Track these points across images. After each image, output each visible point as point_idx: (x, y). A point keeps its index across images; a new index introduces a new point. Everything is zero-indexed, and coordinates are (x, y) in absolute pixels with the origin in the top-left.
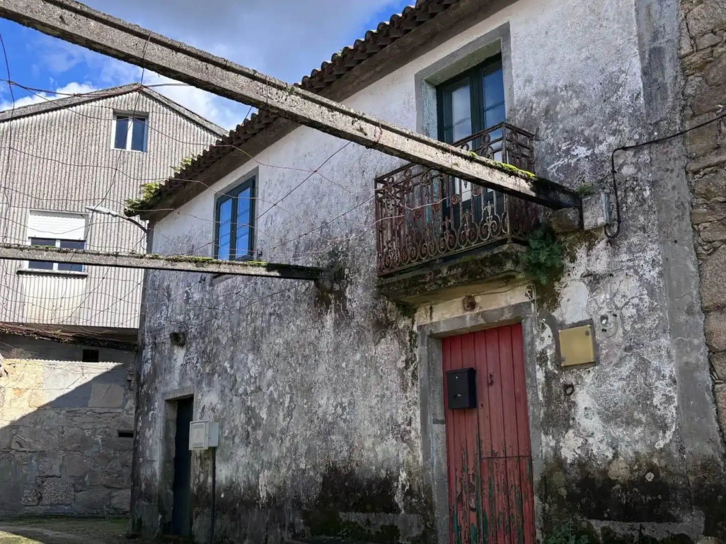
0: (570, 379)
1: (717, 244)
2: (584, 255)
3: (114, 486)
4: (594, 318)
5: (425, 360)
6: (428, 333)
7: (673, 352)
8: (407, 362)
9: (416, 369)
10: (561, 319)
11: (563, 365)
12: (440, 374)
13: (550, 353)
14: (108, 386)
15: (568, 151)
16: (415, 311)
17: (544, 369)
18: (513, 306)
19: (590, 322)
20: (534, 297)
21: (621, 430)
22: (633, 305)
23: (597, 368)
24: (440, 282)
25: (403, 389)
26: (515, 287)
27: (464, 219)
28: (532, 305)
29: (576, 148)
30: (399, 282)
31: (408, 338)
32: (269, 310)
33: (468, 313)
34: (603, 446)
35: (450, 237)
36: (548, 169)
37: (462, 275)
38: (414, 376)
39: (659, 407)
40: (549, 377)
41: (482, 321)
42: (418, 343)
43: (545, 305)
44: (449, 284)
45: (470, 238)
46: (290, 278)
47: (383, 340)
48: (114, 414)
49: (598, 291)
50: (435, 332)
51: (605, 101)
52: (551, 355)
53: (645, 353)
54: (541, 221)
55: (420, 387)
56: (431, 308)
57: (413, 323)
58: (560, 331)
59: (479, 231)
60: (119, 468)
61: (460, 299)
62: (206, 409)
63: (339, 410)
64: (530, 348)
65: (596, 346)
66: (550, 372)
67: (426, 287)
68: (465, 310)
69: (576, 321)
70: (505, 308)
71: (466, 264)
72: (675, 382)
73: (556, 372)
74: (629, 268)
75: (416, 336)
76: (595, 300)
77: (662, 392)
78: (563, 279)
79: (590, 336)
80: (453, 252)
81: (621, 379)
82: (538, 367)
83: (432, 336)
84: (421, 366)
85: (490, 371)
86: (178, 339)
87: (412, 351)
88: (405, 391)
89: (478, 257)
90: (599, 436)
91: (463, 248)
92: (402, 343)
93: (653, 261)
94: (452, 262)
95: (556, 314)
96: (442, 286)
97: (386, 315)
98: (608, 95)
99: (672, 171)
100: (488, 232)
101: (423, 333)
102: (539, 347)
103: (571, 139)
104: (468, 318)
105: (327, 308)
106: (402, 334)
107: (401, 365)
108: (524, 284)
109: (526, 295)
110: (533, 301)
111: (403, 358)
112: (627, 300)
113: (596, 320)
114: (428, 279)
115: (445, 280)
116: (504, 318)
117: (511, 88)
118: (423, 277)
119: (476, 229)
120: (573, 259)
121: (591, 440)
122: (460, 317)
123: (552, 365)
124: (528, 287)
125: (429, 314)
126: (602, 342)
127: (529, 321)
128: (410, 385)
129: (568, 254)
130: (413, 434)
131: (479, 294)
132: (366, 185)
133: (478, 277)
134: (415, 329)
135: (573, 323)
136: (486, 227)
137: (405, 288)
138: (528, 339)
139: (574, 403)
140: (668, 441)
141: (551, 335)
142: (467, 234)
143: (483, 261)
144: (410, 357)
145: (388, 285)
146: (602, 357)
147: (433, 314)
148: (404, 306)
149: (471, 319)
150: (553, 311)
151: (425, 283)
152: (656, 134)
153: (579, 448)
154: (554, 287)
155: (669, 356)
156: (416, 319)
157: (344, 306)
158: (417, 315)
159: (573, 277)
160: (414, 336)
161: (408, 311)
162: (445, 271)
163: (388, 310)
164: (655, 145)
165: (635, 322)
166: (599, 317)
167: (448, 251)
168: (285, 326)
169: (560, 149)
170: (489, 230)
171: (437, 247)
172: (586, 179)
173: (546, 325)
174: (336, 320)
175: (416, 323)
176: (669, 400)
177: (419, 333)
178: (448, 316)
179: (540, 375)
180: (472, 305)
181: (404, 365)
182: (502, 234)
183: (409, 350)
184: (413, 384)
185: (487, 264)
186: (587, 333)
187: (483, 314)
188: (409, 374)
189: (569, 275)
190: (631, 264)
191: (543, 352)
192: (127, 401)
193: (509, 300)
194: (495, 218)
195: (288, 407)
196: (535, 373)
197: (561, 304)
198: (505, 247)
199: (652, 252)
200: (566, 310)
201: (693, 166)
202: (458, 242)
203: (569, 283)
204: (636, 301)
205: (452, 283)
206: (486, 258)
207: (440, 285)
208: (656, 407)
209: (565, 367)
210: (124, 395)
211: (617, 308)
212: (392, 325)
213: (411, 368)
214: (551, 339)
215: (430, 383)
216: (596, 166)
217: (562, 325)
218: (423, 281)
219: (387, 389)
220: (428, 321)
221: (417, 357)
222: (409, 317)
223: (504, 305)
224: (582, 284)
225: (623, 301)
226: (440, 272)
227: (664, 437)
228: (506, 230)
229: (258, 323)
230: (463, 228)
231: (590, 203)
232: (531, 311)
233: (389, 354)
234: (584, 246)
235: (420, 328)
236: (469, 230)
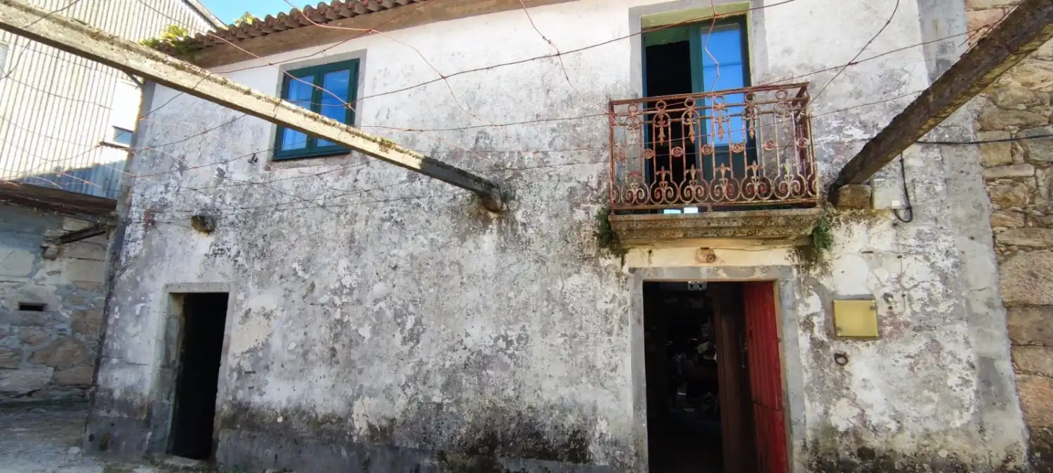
0: (842, 347)
1: (1015, 248)
2: (863, 232)
3: (6, 366)
4: (875, 295)
5: (639, 305)
6: (645, 279)
7: (972, 340)
9: (625, 312)
10: (833, 289)
11: (838, 334)
13: (817, 320)
15: (839, 130)
16: (627, 251)
17: (809, 335)
18: (768, 267)
19: (870, 298)
20: (797, 262)
21: (907, 404)
22: (923, 288)
23: (878, 342)
25: (605, 331)
26: (770, 248)
27: (750, 171)
28: (795, 269)
29: (850, 129)
31: (614, 278)
32: (378, 214)
33: (704, 264)
34: (886, 419)
35: (729, 187)
38: (623, 320)
39: (954, 388)
40: (817, 344)
41: (723, 276)
42: (630, 286)
43: (811, 272)
45: (759, 192)
47: (575, 275)
48: (16, 284)
49: (881, 268)
51: (885, 93)
52: (820, 323)
53: (937, 335)
55: (631, 332)
56: (650, 252)
57: (623, 263)
58: (835, 301)
59: (773, 188)
60: (16, 345)
61: (695, 248)
63: (502, 344)
64: (790, 311)
65: (880, 322)
66: (818, 339)
68: (700, 261)
69: (852, 294)
70: (757, 267)
72: (973, 367)
73: (826, 340)
74: (917, 253)
75: (626, 278)
76: (878, 278)
77: (959, 375)
78: (834, 251)
79: (874, 311)
80: (733, 202)
81: (909, 356)
82: (800, 332)
83: (650, 283)
84: (633, 311)
86: (204, 223)
87: (620, 293)
88: (609, 334)
90: (880, 408)
92: (606, 282)
93: (947, 251)
95: (826, 283)
97: (579, 249)
98: (888, 88)
99: (968, 173)
100: (786, 191)
101: (638, 276)
102: (802, 312)
103: (844, 119)
104: (703, 270)
105: (485, 227)
106: (605, 273)
107: (602, 305)
108: (783, 248)
109: (786, 259)
110: (795, 266)
111: (607, 299)
112: (916, 283)
113: (879, 296)
116: (753, 277)
117: (764, 52)
119: (768, 185)
120: (849, 234)
121: (868, 412)
122: (692, 268)
123: (821, 332)
124: (789, 252)
125: (646, 258)
127: (789, 285)
128: (617, 328)
130: (619, 381)
131: (721, 248)
134: (625, 270)
135: (849, 296)
138: (788, 303)
139: (850, 374)
140: (965, 421)
141: (819, 302)
144: (617, 299)
146: (886, 333)
147: (653, 258)
149: (708, 271)
150: (823, 280)
152: (947, 136)
153: (854, 417)
154: (823, 256)
155: (967, 342)
156: (627, 260)
157: (514, 231)
158: (628, 255)
159: (848, 250)
160: (623, 277)
161: (618, 250)
164: (944, 147)
165: (925, 305)
166: (882, 294)
168: (410, 237)
169: (829, 125)
170: (789, 189)
171: (709, 193)
173: (813, 292)
174: (499, 244)
175: (627, 264)
176: (966, 382)
177: (630, 275)
178: (674, 264)
179: (804, 342)
180: (711, 258)
182: (808, 197)
184: (621, 329)
186: (872, 308)
187: (727, 269)
189: (842, 248)
190: (920, 250)
191: (809, 317)
193: (761, 260)
194: (798, 178)
195: (412, 330)
196: (797, 338)
197: (833, 274)
199: (947, 244)
200: (840, 281)
201: (989, 174)
202: (741, 194)
203: (843, 255)
204: (927, 285)
208: (951, 388)
209: (841, 337)
211: (905, 289)
212: (591, 261)
213: (619, 311)
214: (818, 307)
217: (834, 294)
219: (581, 328)
220: (645, 265)
221: (628, 300)
222: (617, 257)
223: (755, 263)
224: (860, 259)
225: (912, 283)
227: (961, 417)
228: (814, 194)
229: (359, 226)
230: (749, 181)
231: (884, 185)
232: (792, 276)
233: (584, 292)
234: (862, 223)
235: (633, 270)
236: (758, 184)
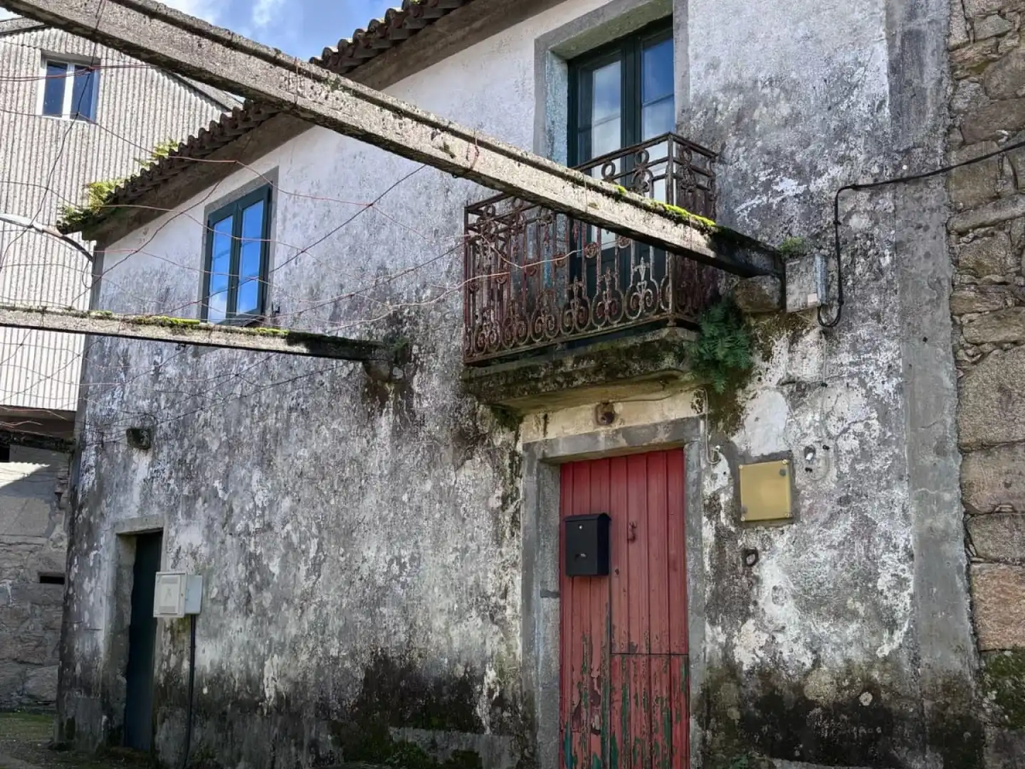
0: (753, 541)
1: (987, 348)
2: (784, 351)
3: (31, 660)
4: (794, 450)
5: (532, 499)
6: (539, 456)
7: (912, 511)
8: (504, 499)
9: (518, 511)
10: (744, 448)
11: (743, 519)
12: (555, 520)
13: (724, 499)
14: (24, 500)
15: (768, 185)
16: (521, 420)
17: (714, 523)
18: (672, 422)
19: (788, 455)
20: (705, 411)
21: (826, 624)
22: (854, 433)
23: (794, 526)
24: (560, 379)
25: (497, 540)
26: (675, 393)
27: (603, 283)
28: (702, 422)
29: (782, 180)
30: (498, 374)
31: (507, 462)
32: (288, 402)
33: (602, 428)
34: (799, 648)
35: (580, 311)
36: (737, 210)
37: (596, 372)
38: (515, 521)
39: (886, 593)
40: (720, 535)
41: (623, 443)
42: (523, 471)
43: (721, 424)
44: (575, 383)
45: (610, 314)
46: (324, 356)
47: (468, 462)
48: (33, 546)
49: (803, 408)
50: (551, 455)
51: (830, 108)
52: (726, 503)
53: (869, 509)
54: (721, 292)
55: (524, 539)
56: (546, 417)
57: (517, 439)
58: (741, 467)
59: (625, 304)
60: (39, 632)
61: (591, 406)
62: (182, 554)
63: (395, 568)
64: (694, 489)
65: (795, 493)
66: (724, 528)
67: (540, 385)
68: (598, 423)
69: (766, 453)
70: (660, 424)
71: (603, 354)
72: (912, 556)
73: (733, 529)
74: (851, 376)
75: (521, 460)
76: (799, 424)
77: (892, 571)
78: (750, 387)
79: (787, 477)
80: (583, 333)
81: (830, 547)
82: (705, 519)
83: (545, 460)
84: (526, 507)
85: (633, 519)
86: (140, 438)
87: (513, 482)
88: (499, 544)
89: (622, 345)
90: (793, 631)
91: (599, 328)
92: (498, 469)
93: (890, 367)
94: (581, 350)
95: (736, 439)
96: (565, 385)
97: (475, 424)
98: (835, 100)
99: (927, 228)
100: (638, 307)
101: (532, 455)
102: (708, 490)
103: (775, 166)
104: (602, 437)
105: (382, 405)
106: (498, 454)
107: (495, 503)
108: (691, 389)
109: (693, 407)
110: (703, 417)
111: (499, 493)
112: (846, 426)
113: (797, 454)
114: (542, 373)
115: (569, 377)
116: (656, 440)
117: (685, 75)
118: (534, 369)
119: (620, 301)
120: (768, 356)
121: (780, 638)
122: (589, 435)
123: (727, 516)
124: (697, 395)
125: (541, 427)
126: (804, 487)
127: (695, 446)
128: (508, 534)
129: (761, 347)
130: (509, 611)
131: (620, 399)
132: (451, 213)
133: (620, 375)
134: (519, 448)
135: (762, 455)
136: (637, 298)
137: (506, 385)
138: (692, 475)
139: (757, 579)
140: (895, 646)
141: (728, 472)
142: (607, 308)
143: (629, 352)
144: (509, 492)
145: (481, 379)
146: (803, 510)
147: (548, 426)
148: (504, 412)
149: (607, 438)
150: (733, 435)
151: (537, 380)
152: (905, 167)
153: (761, 648)
154: (736, 396)
155: (906, 516)
156: (521, 432)
157: (410, 405)
158: (522, 426)
159: (765, 383)
160: (517, 458)
161: (510, 419)
162: (569, 363)
163: (479, 415)
164: (902, 186)
165: (855, 460)
166: (803, 448)
167: (575, 332)
168: (314, 429)
169: (756, 179)
170: (641, 304)
171: (560, 325)
172: (794, 231)
173: (721, 456)
174: (395, 427)
175: (521, 438)
176: (901, 583)
177: (526, 455)
178: (571, 431)
179: (708, 533)
180: (609, 417)
181: (500, 503)
182: (660, 311)
183: (508, 482)
184: (513, 534)
185: (635, 357)
186: (783, 473)
187: (626, 432)
188: (507, 518)
189: (760, 379)
190: (855, 369)
191: (715, 497)
192: (54, 527)
193: (666, 413)
194: (650, 285)
195: (315, 558)
196: (701, 528)
197: (745, 423)
198: (665, 332)
199: (889, 354)
200: (753, 434)
201: (959, 224)
202: (591, 319)
203: (759, 392)
204: (859, 427)
205: (580, 383)
206: (634, 347)
207: (561, 385)
208: (881, 593)
209: (747, 522)
210: (50, 516)
211: (830, 436)
212: (484, 439)
213: (511, 509)
214: (726, 478)
215: (538, 534)
216: (810, 212)
217: (745, 458)
218: (536, 376)
219: (472, 539)
220: (540, 438)
221: (521, 492)
222: (512, 430)
223: (657, 419)
224: (779, 394)
225: (841, 426)
226: (561, 364)
227: (891, 640)
228: (667, 306)
229: (271, 421)
230: (599, 298)
231: (798, 270)
232: (698, 431)
233: (477, 485)
234: (785, 336)
235: (527, 447)
236: (609, 302)
